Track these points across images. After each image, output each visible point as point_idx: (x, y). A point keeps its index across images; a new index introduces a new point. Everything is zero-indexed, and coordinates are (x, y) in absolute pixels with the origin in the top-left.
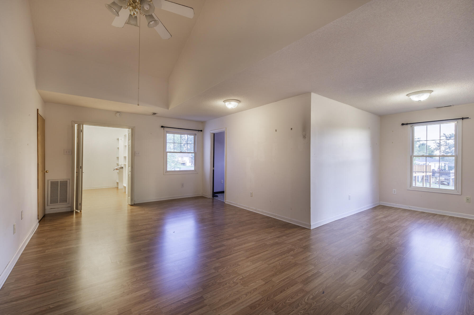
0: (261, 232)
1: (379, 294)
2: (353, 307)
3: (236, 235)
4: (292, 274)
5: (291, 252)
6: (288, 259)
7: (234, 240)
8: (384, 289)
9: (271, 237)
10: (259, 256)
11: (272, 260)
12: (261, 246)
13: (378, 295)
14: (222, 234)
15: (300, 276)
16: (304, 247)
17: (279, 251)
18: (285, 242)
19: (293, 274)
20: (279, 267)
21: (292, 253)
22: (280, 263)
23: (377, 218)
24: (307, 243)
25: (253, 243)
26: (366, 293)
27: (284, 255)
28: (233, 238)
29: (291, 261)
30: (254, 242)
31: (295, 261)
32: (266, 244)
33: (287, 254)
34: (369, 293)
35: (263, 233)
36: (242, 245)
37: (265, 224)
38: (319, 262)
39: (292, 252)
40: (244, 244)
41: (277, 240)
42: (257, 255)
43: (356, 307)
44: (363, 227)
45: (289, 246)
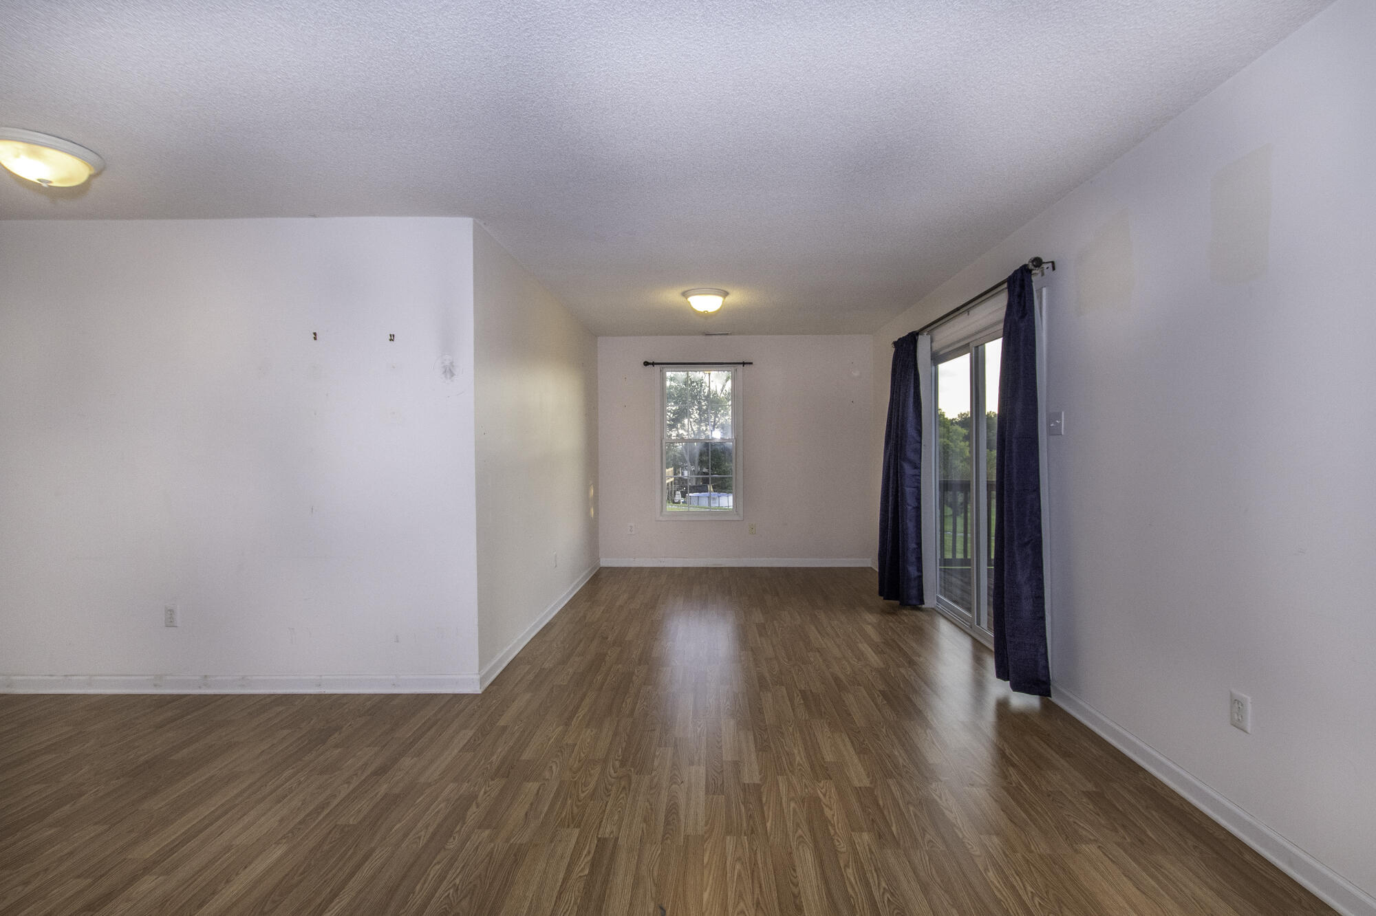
0: (290, 778)
1: (768, 821)
2: (753, 904)
3: (147, 851)
4: (527, 904)
5: (469, 813)
6: (477, 847)
7: (147, 884)
8: (766, 800)
9: (349, 783)
10: (344, 903)
11: (415, 887)
12: (326, 847)
13: (769, 825)
14: (31, 887)
15: (560, 893)
16: (499, 768)
17: (423, 833)
18: (422, 780)
19: (532, 900)
20: (465, 903)
21: (474, 814)
22: (457, 881)
23: (618, 604)
24: (499, 750)
25: (278, 852)
26: (746, 837)
27: (452, 840)
28: (133, 879)
29: (493, 849)
30: (277, 843)
31: (508, 840)
32: (346, 829)
33: (458, 829)
34: (752, 833)
35: (300, 783)
36: (214, 893)
37: (285, 732)
38: (580, 801)
39: (473, 808)
40: (228, 882)
41: (385, 786)
42: (331, 900)
43: (758, 898)
44: (609, 639)
45: (447, 791)
